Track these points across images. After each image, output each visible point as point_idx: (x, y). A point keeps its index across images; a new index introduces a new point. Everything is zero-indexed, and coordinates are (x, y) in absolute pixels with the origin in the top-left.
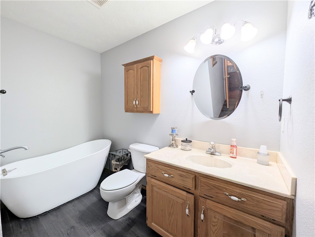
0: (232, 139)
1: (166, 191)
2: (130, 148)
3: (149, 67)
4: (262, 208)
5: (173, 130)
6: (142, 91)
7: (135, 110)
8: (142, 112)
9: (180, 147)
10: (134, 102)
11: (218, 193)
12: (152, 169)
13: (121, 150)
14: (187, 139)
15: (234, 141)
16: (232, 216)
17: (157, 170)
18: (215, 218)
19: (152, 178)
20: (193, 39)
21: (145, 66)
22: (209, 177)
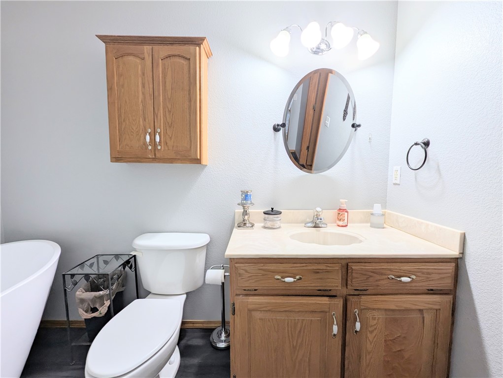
0: (341, 200)
1: (287, 309)
2: (135, 247)
3: (189, 59)
4: (432, 280)
5: (246, 196)
6: (170, 112)
7: (150, 156)
8: (171, 161)
9: (258, 225)
10: (148, 138)
11: (379, 280)
12: (249, 277)
13: (95, 260)
14: (272, 209)
15: (344, 203)
16: (397, 307)
17: (263, 275)
18: (374, 319)
19: (247, 295)
20: (286, 29)
21: (179, 56)
22: (363, 261)
